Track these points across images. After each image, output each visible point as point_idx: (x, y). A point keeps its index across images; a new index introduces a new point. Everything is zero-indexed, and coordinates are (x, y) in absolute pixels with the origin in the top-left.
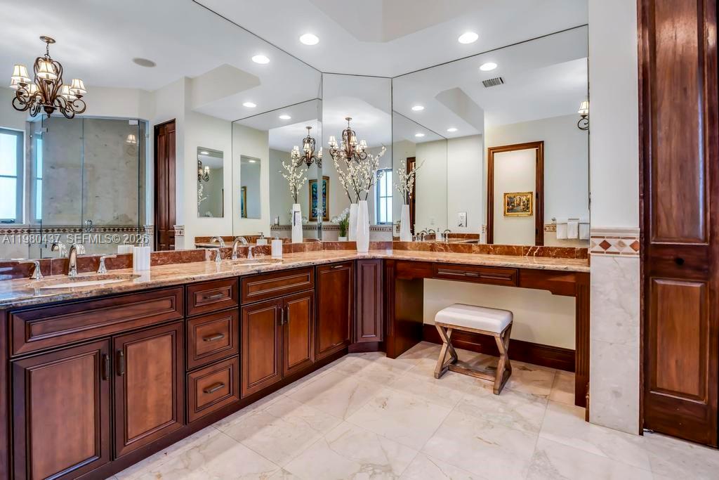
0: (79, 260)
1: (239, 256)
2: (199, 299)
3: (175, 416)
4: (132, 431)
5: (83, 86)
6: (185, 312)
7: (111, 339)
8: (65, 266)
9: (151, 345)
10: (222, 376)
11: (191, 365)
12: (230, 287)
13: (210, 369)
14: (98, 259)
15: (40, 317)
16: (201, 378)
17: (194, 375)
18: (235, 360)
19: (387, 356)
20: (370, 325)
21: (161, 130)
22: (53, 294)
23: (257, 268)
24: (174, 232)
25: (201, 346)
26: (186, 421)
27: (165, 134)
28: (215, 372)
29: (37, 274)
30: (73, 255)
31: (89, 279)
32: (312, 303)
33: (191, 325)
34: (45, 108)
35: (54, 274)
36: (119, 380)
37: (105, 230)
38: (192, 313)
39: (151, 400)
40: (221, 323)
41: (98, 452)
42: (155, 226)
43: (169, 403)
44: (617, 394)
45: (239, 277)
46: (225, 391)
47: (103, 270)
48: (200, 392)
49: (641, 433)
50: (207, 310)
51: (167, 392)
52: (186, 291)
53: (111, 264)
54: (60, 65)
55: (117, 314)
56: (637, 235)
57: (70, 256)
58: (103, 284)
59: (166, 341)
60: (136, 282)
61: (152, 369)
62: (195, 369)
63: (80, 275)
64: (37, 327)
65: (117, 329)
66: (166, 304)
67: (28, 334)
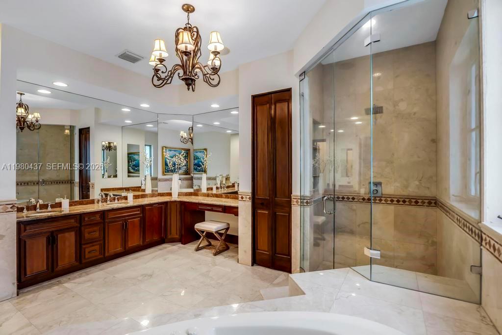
0: (40, 205)
1: (111, 201)
2: (86, 219)
3: (76, 260)
4: (60, 263)
5: (39, 116)
6: (80, 224)
7: (52, 232)
8: (34, 208)
9: (67, 234)
10: (97, 247)
11: (83, 242)
12: (100, 215)
13: (91, 245)
14: (48, 204)
15: (29, 224)
16: (87, 247)
17: (84, 246)
18: (102, 242)
19: (182, 244)
20: (174, 232)
21: (83, 132)
22: (33, 217)
23: (112, 207)
24: (89, 186)
25: (87, 236)
26: (80, 262)
27: (85, 133)
28: (93, 246)
29: (25, 211)
30: (38, 204)
31: (44, 212)
32: (141, 220)
33: (83, 228)
34: (20, 128)
35: (31, 211)
36: (55, 246)
37: (52, 183)
38: (83, 224)
39: (67, 253)
40: (96, 228)
41: (47, 268)
42: (80, 182)
43: (74, 255)
44: (245, 252)
45: (104, 211)
46: (98, 253)
47: (49, 209)
48: (87, 253)
49: (252, 265)
50: (90, 223)
51: (73, 251)
52: (81, 216)
53: (52, 207)
54: (27, 106)
55: (55, 224)
56: (250, 194)
57: (37, 204)
58: (49, 214)
59: (73, 233)
60: (63, 213)
61: (67, 243)
62: (85, 244)
63: (41, 211)
64: (28, 228)
65: (53, 229)
66: (73, 221)
67: (25, 230)
